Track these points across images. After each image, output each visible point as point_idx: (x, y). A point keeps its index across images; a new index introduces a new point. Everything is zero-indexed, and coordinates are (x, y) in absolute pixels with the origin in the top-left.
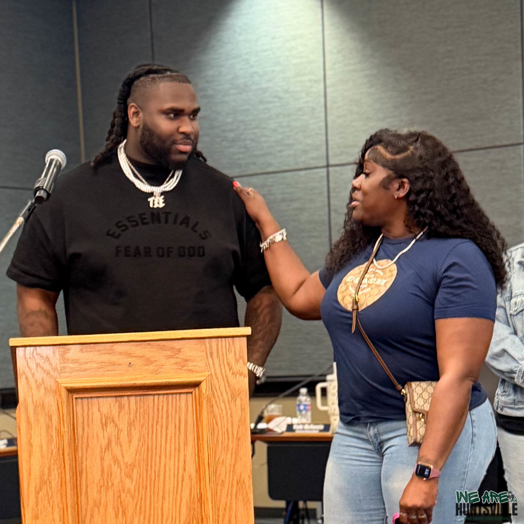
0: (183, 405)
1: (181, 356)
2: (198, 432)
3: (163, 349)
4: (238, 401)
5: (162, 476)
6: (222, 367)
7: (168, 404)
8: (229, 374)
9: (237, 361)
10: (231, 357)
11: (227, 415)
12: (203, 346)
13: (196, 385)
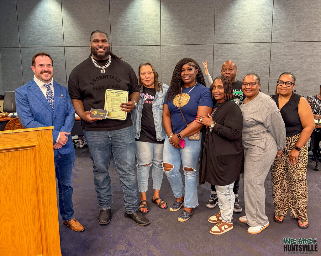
0: (29, 153)
1: (28, 137)
2: (35, 161)
3: (21, 135)
4: (50, 150)
5: (22, 178)
6: (43, 140)
7: (23, 153)
8: (46, 142)
9: (49, 137)
10: (46, 136)
11: (45, 155)
12: (36, 133)
13: (34, 146)
